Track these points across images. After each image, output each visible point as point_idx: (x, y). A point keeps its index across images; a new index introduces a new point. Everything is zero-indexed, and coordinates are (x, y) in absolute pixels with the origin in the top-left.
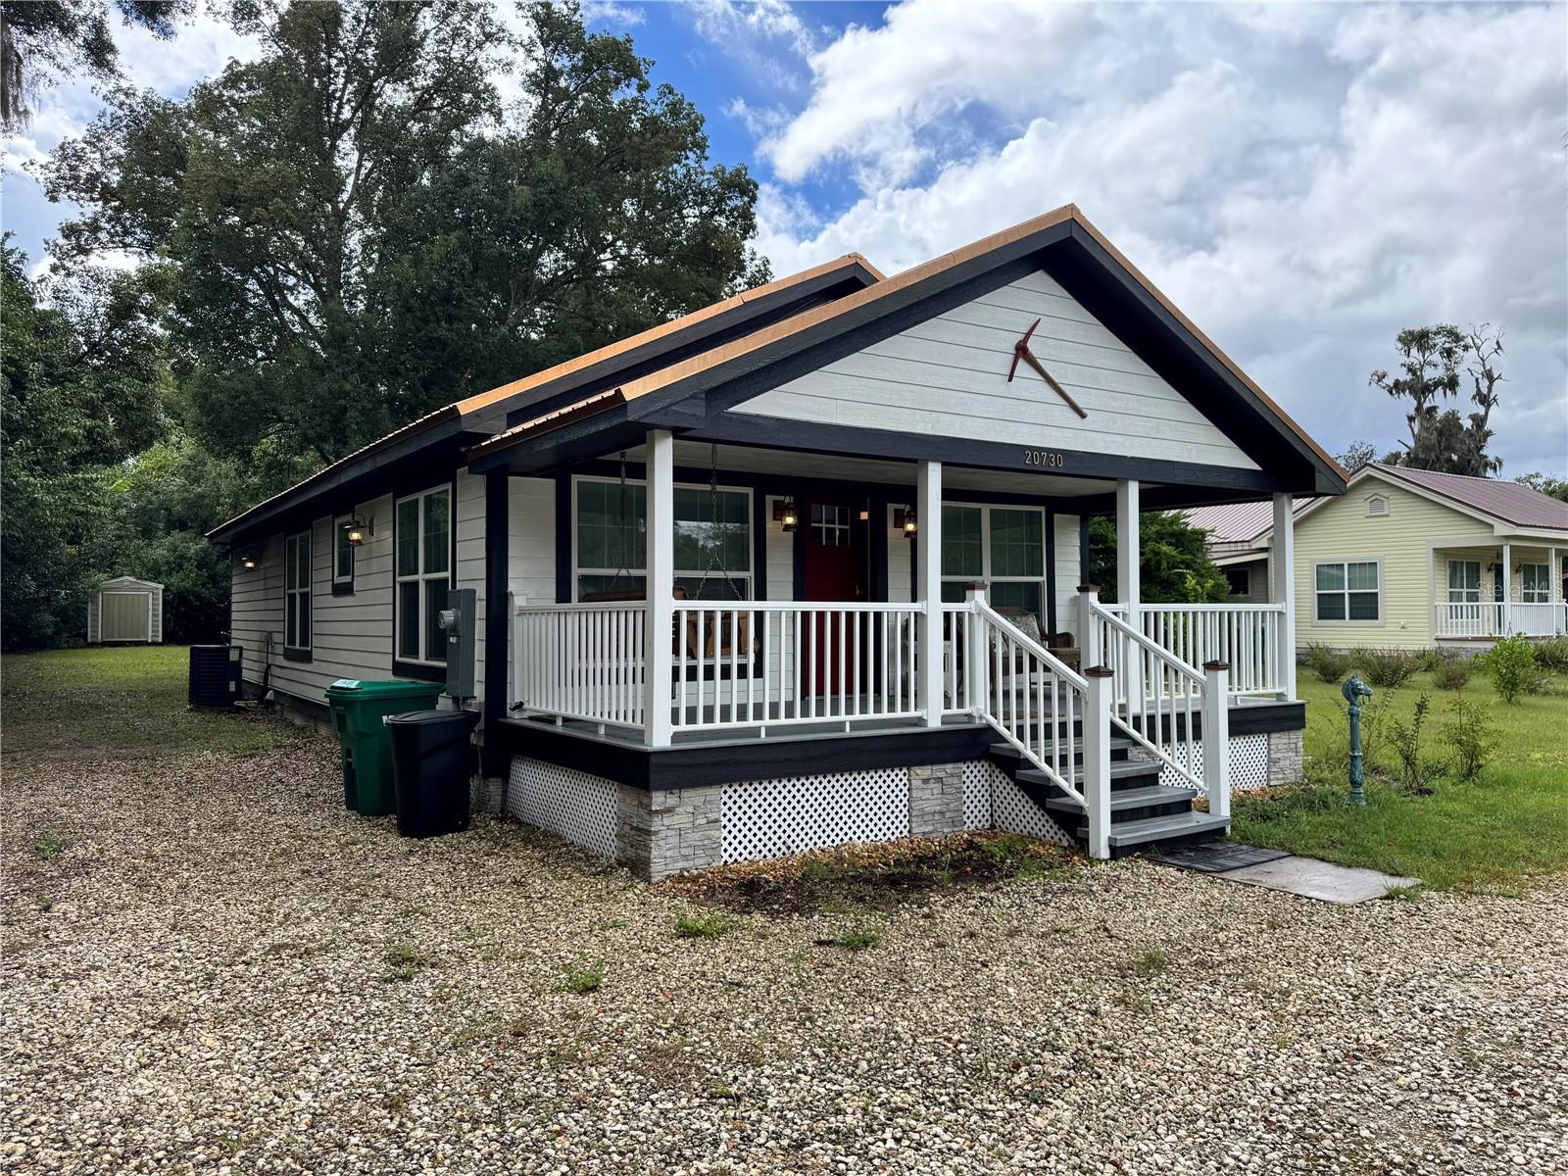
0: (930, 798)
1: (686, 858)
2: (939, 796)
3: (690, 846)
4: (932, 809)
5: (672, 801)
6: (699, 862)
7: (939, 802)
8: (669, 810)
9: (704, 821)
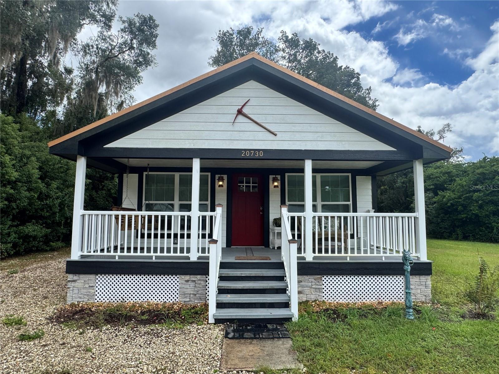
0: (190, 288)
1: (80, 298)
2: (193, 288)
3: (82, 294)
4: (189, 292)
5: (75, 278)
6: (86, 300)
7: (193, 290)
8: (74, 281)
9: (88, 286)
